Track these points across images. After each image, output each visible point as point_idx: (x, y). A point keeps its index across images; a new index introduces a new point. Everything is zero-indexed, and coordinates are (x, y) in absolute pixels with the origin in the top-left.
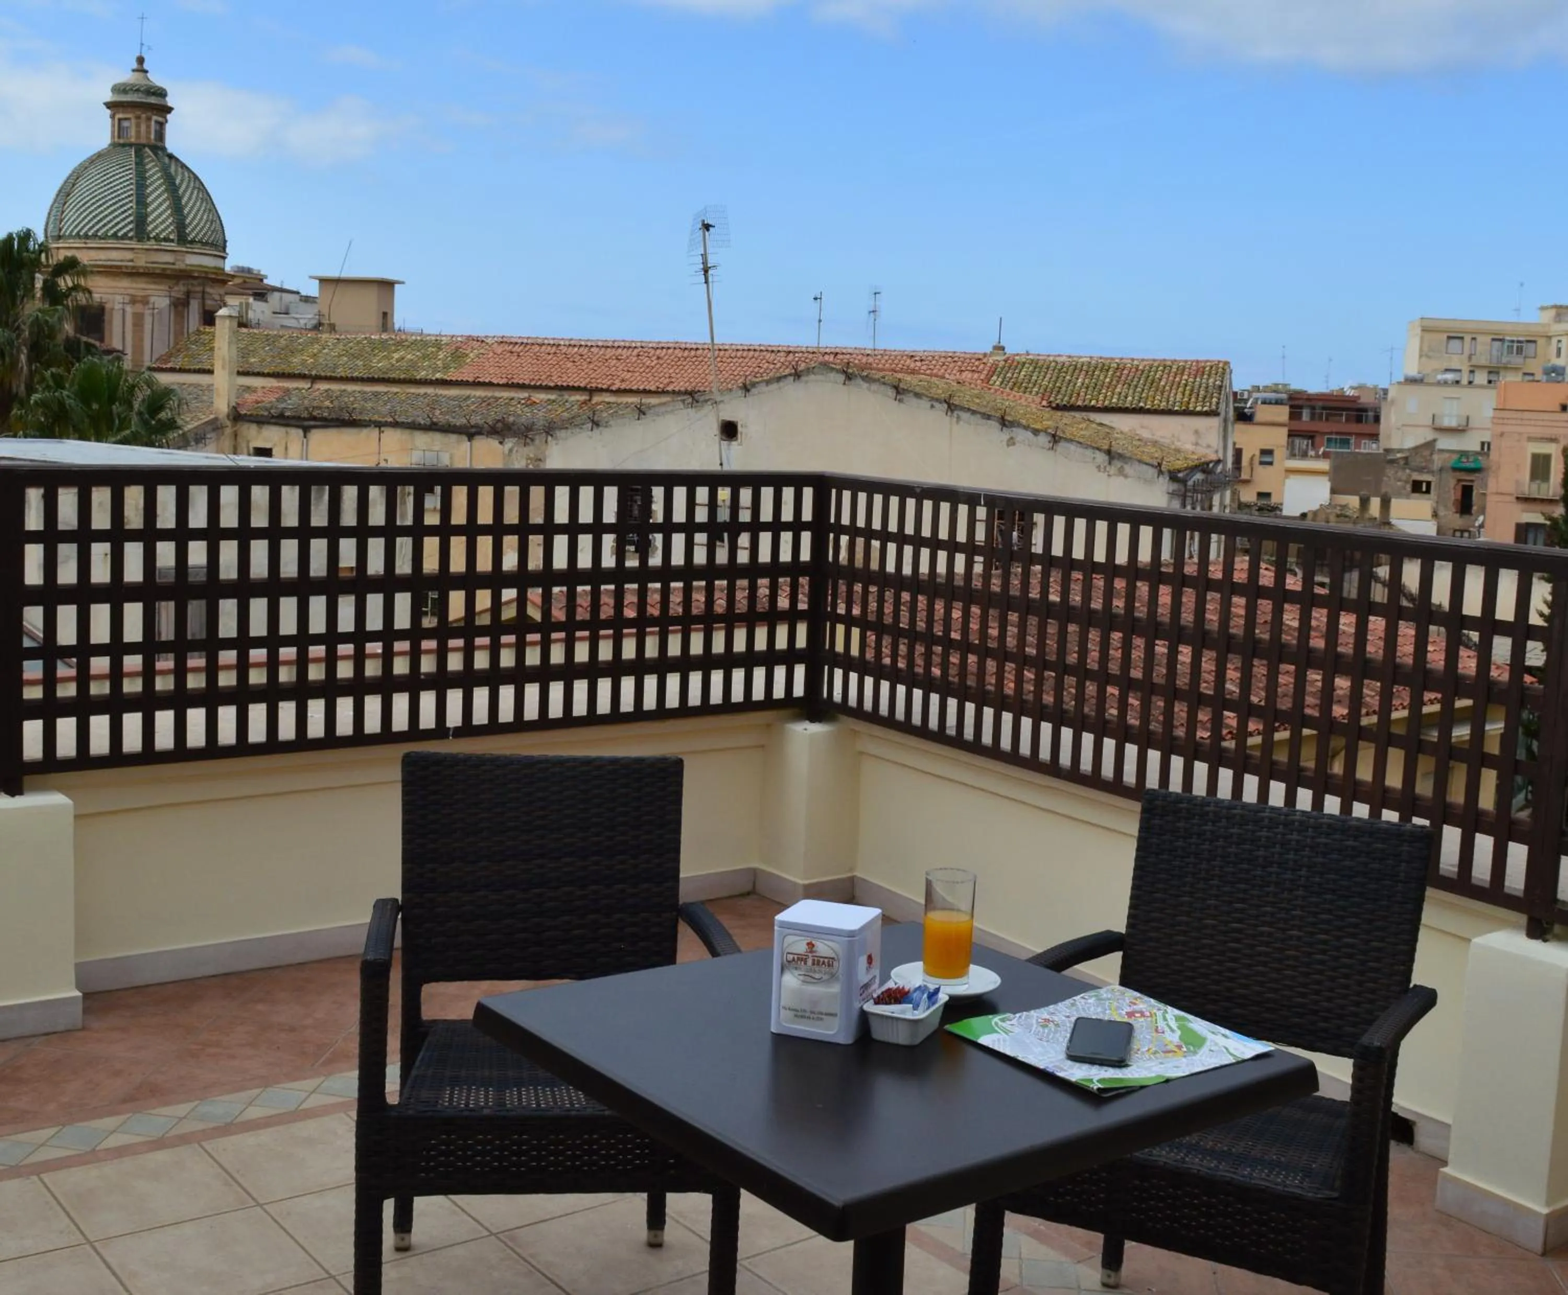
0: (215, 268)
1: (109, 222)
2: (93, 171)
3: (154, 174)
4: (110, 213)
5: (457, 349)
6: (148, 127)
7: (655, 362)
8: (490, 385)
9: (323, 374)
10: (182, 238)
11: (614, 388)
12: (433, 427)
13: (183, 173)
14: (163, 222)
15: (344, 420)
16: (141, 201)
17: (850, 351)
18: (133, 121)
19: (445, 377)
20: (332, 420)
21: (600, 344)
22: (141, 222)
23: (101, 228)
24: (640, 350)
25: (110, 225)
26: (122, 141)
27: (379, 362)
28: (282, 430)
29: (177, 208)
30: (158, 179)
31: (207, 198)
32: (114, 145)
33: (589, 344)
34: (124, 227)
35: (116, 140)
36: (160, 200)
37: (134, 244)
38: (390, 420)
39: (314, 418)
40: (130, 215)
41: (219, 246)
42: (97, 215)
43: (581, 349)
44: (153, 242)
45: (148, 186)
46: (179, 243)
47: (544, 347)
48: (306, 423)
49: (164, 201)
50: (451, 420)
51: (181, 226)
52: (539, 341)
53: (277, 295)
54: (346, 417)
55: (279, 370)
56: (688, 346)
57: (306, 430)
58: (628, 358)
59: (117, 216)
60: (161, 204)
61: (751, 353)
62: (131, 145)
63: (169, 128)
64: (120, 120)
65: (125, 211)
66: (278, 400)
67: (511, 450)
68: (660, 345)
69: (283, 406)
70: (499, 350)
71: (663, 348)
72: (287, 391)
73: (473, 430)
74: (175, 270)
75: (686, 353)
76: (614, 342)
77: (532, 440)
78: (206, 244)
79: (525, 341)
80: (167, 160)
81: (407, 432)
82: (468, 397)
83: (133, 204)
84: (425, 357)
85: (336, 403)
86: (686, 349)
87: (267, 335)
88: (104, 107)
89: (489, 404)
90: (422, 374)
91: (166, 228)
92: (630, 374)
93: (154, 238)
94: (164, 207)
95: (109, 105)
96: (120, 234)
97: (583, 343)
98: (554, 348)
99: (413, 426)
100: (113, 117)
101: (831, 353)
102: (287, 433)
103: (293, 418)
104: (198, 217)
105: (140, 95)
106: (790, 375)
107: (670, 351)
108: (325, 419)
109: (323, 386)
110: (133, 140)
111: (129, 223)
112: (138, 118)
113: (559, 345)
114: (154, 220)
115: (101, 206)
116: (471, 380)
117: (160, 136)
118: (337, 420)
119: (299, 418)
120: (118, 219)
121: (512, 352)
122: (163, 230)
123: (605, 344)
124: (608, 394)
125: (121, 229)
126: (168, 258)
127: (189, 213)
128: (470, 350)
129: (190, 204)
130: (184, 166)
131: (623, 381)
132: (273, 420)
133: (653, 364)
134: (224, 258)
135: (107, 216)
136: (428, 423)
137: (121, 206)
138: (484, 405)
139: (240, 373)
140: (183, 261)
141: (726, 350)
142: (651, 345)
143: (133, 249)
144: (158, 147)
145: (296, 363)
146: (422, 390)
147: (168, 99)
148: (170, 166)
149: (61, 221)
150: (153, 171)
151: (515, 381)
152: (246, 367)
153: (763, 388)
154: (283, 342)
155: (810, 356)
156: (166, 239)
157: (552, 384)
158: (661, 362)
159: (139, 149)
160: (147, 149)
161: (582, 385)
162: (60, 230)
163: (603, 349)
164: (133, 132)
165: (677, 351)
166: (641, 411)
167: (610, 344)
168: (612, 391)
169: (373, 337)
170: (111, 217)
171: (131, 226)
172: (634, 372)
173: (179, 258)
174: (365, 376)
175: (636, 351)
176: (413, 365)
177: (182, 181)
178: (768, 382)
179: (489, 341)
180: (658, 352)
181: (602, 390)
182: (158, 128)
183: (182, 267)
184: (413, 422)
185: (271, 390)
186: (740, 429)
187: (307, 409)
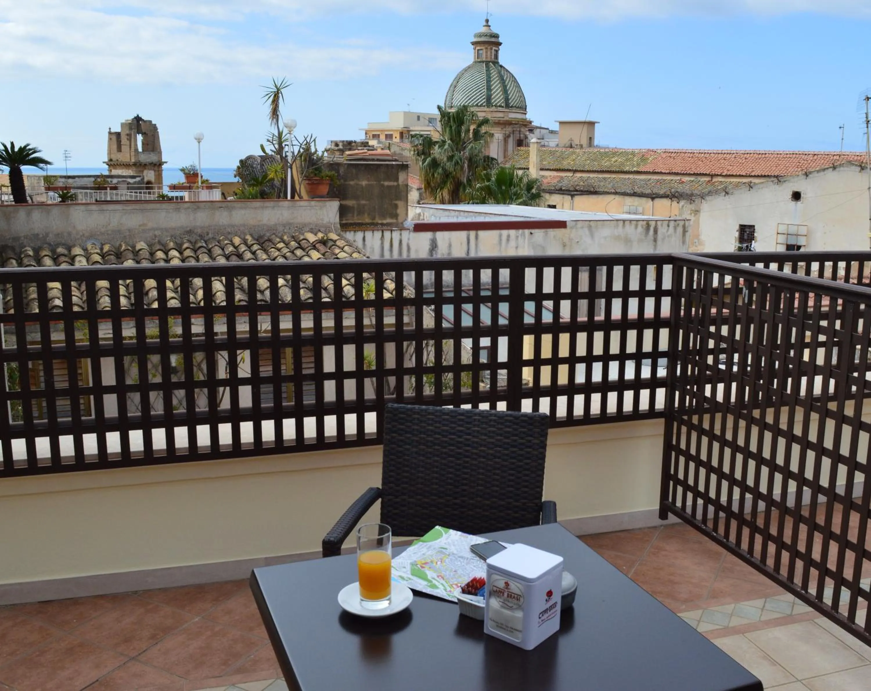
0: (522, 119)
1: (474, 99)
2: (466, 75)
3: (495, 75)
4: (475, 95)
5: (643, 156)
6: (491, 53)
7: (744, 161)
8: (661, 173)
9: (579, 169)
10: (507, 106)
11: (724, 174)
12: (634, 194)
13: (507, 74)
14: (499, 98)
15: (591, 191)
16: (489, 89)
17: (848, 153)
18: (484, 50)
19: (638, 170)
20: (585, 191)
21: (715, 152)
22: (489, 99)
23: (471, 102)
24: (736, 155)
25: (475, 100)
26: (479, 60)
27: (605, 162)
28: (561, 196)
29: (505, 91)
30: (496, 77)
31: (518, 86)
32: (475, 62)
33: (709, 152)
34: (481, 101)
35: (477, 60)
36: (497, 87)
37: (486, 109)
38: (613, 191)
39: (577, 191)
40: (484, 95)
41: (523, 108)
42: (468, 96)
43: (706, 155)
44: (494, 108)
45: (492, 81)
46: (506, 108)
47: (686, 154)
48: (572, 193)
49: (499, 87)
50: (643, 191)
51: (507, 100)
52: (684, 151)
53: (538, 130)
54: (592, 190)
55: (558, 167)
56: (761, 152)
57: (572, 196)
58: (729, 159)
59: (478, 96)
60: (497, 90)
61: (794, 156)
62: (483, 62)
63: (500, 53)
64: (478, 50)
65: (482, 93)
66: (558, 182)
67: (683, 206)
68: (746, 152)
69: (561, 185)
70: (664, 156)
71: (748, 153)
72: (562, 177)
73: (654, 196)
74: (503, 121)
75: (760, 156)
76: (722, 150)
77: (694, 201)
78: (518, 107)
79: (677, 151)
80: (499, 68)
81: (622, 196)
82: (650, 179)
83: (485, 90)
84: (627, 160)
85: (586, 183)
86: (760, 154)
87: (550, 151)
88: (471, 45)
89: (661, 183)
90: (627, 169)
91: (500, 101)
92: (731, 167)
93: (495, 106)
94: (499, 91)
95: (473, 43)
96: (479, 105)
97: (706, 152)
98: (692, 155)
99: (625, 194)
100: (475, 49)
101: (838, 155)
102: (563, 198)
103: (567, 190)
104: (514, 95)
105: (488, 37)
106: (831, 167)
107: (752, 155)
108: (582, 191)
109: (578, 175)
110: (484, 59)
111: (484, 99)
112: (486, 48)
113: (694, 153)
114: (494, 97)
115: (470, 91)
116: (651, 171)
117: (496, 57)
118: (587, 191)
119: (569, 191)
120: (478, 98)
121: (670, 157)
122: (499, 102)
123: (718, 152)
124: (721, 177)
125: (480, 102)
126: (501, 115)
127: (510, 93)
128: (649, 156)
129: (511, 89)
130: (507, 71)
131: (728, 170)
132: (557, 192)
133: (743, 162)
134: (526, 114)
135: (473, 96)
136: (632, 192)
137: (480, 91)
138: (658, 183)
139: (542, 169)
140: (508, 116)
141: (781, 154)
142: (741, 152)
143: (485, 111)
144: (496, 62)
145: (565, 164)
146: (627, 176)
147: (500, 38)
148: (501, 71)
149: (452, 99)
150: (494, 74)
151: (673, 171)
152: (543, 167)
153: (815, 174)
154: (558, 154)
155: (826, 156)
156: (500, 106)
157: (692, 173)
158: (747, 160)
159: (487, 63)
160: (491, 64)
161: (708, 173)
162: (452, 104)
163: (717, 155)
164: (484, 56)
165: (755, 155)
166: (750, 186)
167: (720, 152)
168: (723, 176)
169: (601, 150)
170: (475, 96)
171: (484, 100)
172: (733, 166)
173: (506, 115)
174: (599, 170)
175: (734, 156)
176: (622, 164)
177: (507, 78)
178: (818, 171)
179: (658, 151)
180: (745, 155)
181: (718, 175)
182: (495, 53)
183: (507, 119)
184: (625, 192)
185: (554, 177)
186: (802, 195)
187: (572, 186)
